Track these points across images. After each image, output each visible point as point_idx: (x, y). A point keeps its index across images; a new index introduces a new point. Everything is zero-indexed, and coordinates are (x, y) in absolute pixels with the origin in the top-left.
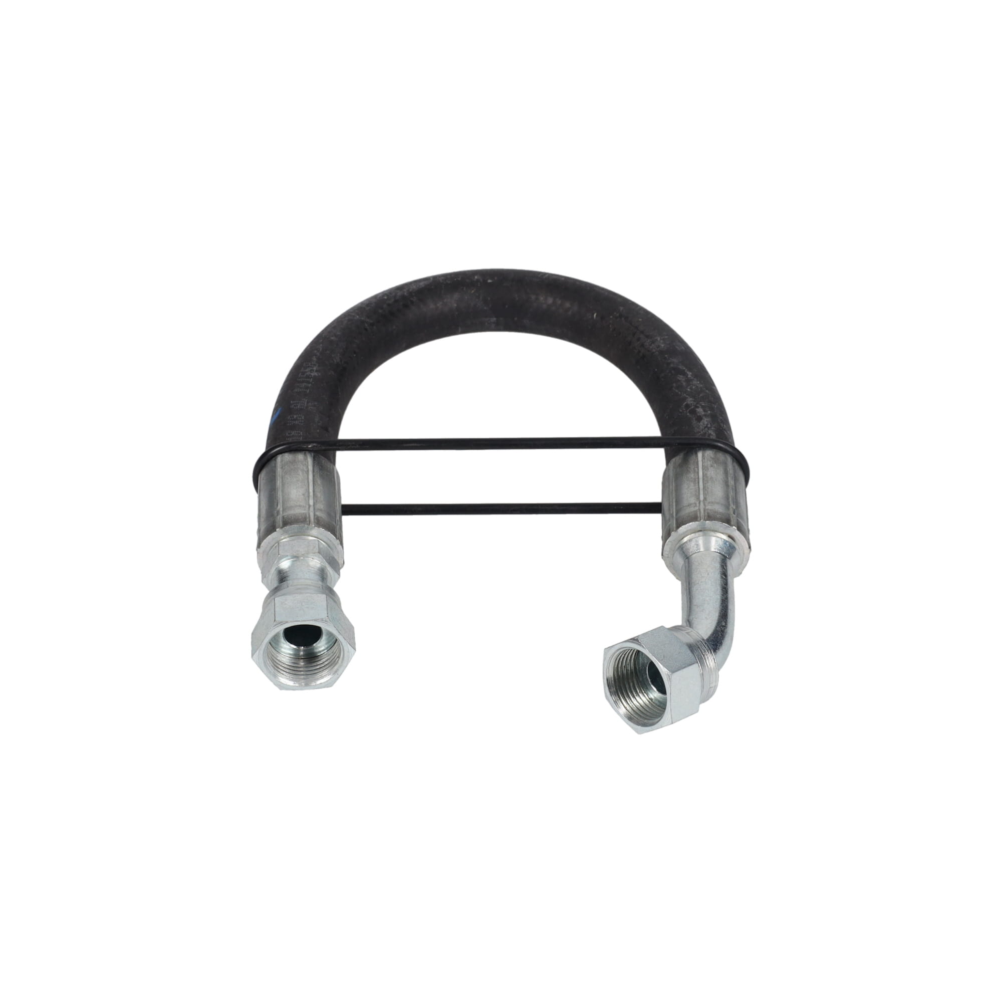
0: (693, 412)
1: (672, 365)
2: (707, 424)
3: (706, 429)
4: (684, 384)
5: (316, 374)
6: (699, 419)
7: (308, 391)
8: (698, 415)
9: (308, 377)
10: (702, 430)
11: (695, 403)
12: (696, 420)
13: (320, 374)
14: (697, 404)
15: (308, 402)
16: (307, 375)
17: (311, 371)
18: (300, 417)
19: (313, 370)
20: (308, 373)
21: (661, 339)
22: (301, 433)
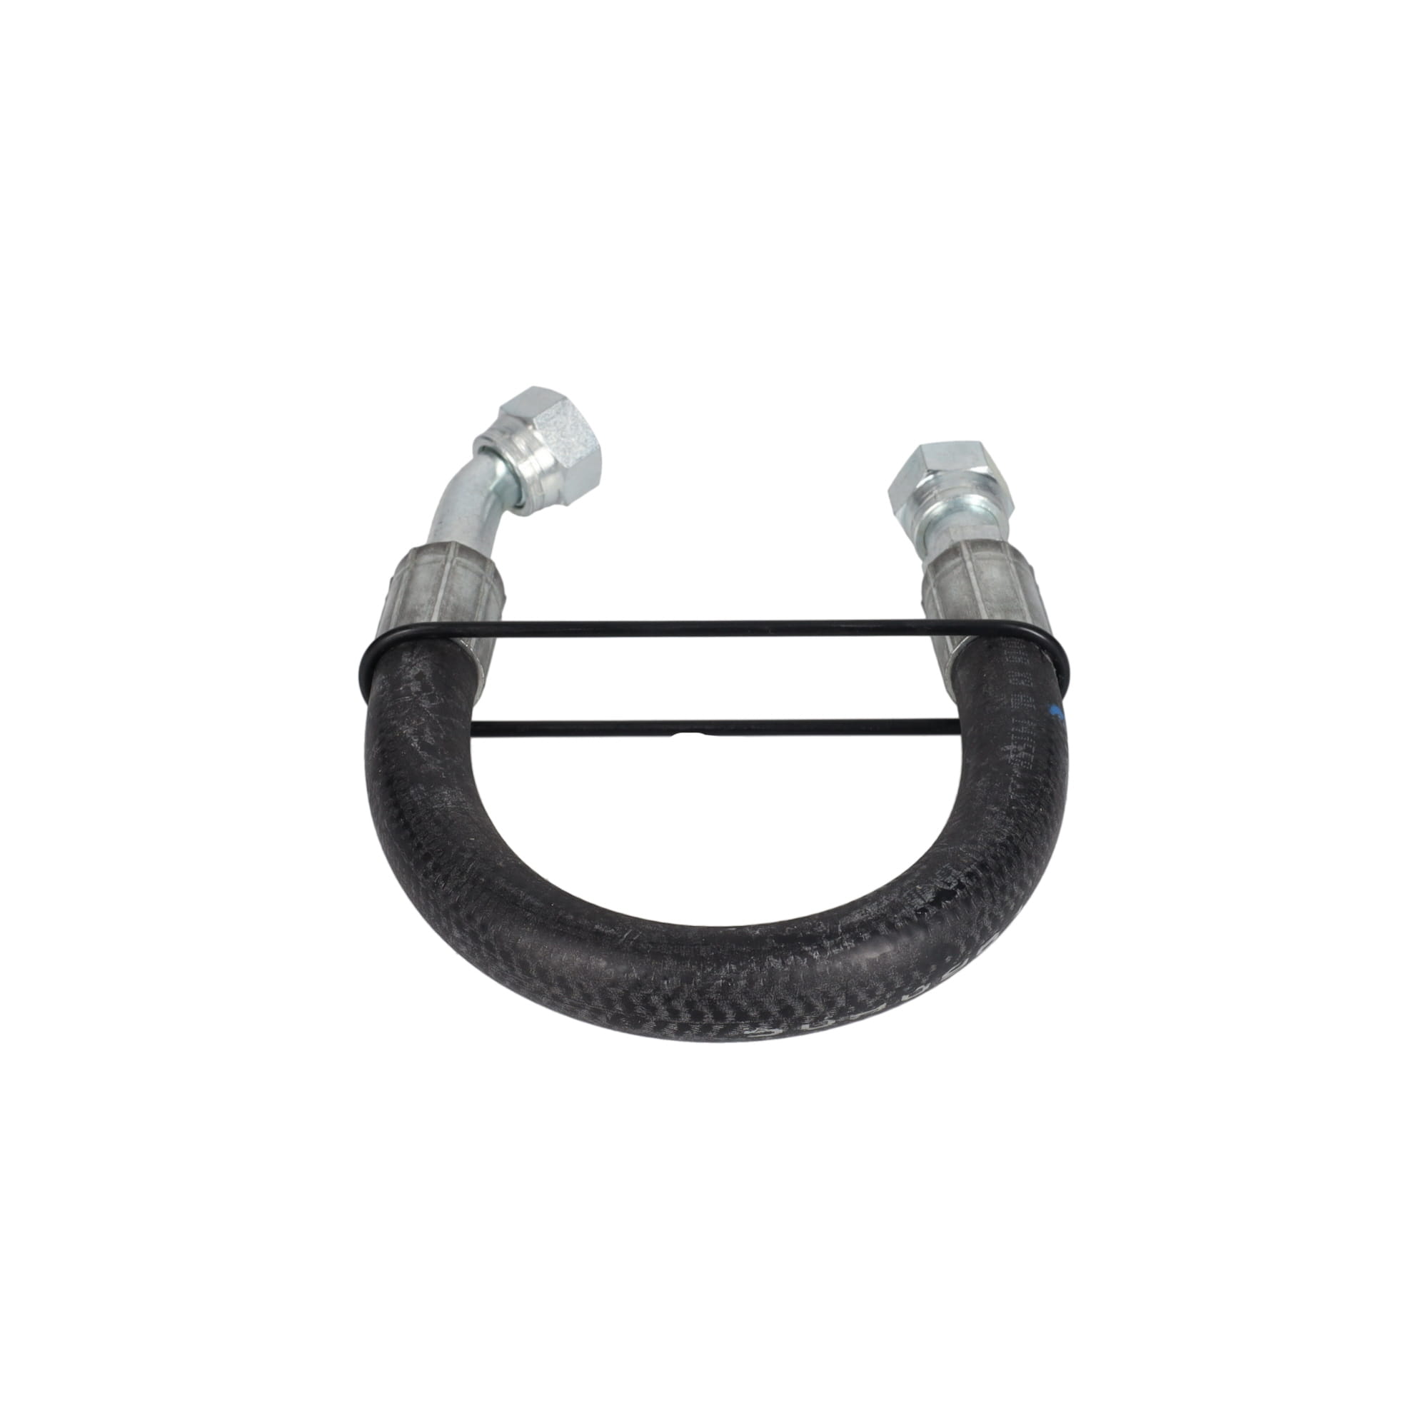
0: (425, 688)
1: (439, 761)
2: (410, 670)
3: (414, 663)
4: (427, 730)
5: (1008, 748)
6: (420, 677)
7: (1013, 720)
8: (419, 682)
9: (1020, 743)
10: (420, 661)
11: (419, 698)
12: (425, 676)
13: (1002, 749)
14: (416, 698)
15: (1010, 704)
16: (1022, 745)
17: (1016, 752)
18: (1016, 682)
19: (1013, 752)
20: (1020, 748)
21: (446, 803)
22: (1007, 660)
